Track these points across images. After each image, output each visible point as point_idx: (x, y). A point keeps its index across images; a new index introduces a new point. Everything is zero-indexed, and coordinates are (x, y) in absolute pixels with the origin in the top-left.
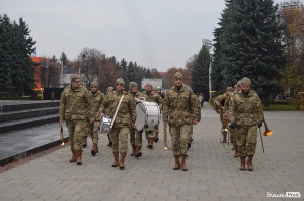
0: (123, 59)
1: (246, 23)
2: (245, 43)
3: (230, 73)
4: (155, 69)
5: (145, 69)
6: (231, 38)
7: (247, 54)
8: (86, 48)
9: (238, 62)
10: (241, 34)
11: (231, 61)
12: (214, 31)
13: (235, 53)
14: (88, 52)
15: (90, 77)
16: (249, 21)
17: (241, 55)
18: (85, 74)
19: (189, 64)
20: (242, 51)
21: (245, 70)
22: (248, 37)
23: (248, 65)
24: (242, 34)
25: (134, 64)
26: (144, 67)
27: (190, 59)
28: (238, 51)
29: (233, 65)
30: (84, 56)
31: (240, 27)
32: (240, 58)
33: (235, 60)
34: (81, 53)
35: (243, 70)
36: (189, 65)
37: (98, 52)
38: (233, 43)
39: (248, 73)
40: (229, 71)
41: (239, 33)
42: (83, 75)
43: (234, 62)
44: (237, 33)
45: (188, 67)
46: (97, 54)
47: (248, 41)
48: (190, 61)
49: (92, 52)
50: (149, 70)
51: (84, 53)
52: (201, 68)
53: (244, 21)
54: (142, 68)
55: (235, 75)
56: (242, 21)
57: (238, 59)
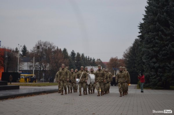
0: (73, 51)
1: (160, 17)
2: (160, 33)
3: (148, 58)
4: (100, 60)
5: (91, 59)
6: (149, 29)
7: (162, 42)
8: (40, 41)
9: (154, 48)
10: (156, 25)
11: (149, 48)
12: (139, 25)
13: (152, 41)
14: (42, 44)
15: (44, 65)
16: (163, 14)
17: (157, 43)
18: (39, 62)
19: (126, 54)
20: (157, 39)
21: (160, 55)
22: (162, 28)
23: (163, 51)
24: (158, 25)
25: (81, 55)
26: (90, 58)
27: (126, 50)
28: (155, 39)
29: (150, 51)
30: (38, 47)
31: (156, 19)
32: (156, 45)
33: (152, 47)
34: (36, 45)
35: (159, 56)
36: (126, 56)
37: (49, 44)
38: (150, 33)
39: (163, 58)
40: (148, 56)
41: (155, 24)
42: (37, 63)
43: (151, 49)
44: (153, 25)
45: (124, 57)
46: (49, 46)
47: (162, 31)
48: (126, 52)
49: (45, 44)
50: (94, 60)
51: (38, 45)
52: (134, 57)
53: (159, 14)
54: (89, 58)
55: (152, 60)
56: (157, 14)
57: (154, 46)
